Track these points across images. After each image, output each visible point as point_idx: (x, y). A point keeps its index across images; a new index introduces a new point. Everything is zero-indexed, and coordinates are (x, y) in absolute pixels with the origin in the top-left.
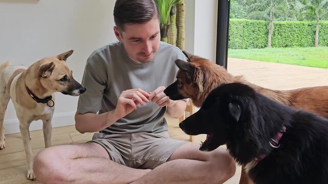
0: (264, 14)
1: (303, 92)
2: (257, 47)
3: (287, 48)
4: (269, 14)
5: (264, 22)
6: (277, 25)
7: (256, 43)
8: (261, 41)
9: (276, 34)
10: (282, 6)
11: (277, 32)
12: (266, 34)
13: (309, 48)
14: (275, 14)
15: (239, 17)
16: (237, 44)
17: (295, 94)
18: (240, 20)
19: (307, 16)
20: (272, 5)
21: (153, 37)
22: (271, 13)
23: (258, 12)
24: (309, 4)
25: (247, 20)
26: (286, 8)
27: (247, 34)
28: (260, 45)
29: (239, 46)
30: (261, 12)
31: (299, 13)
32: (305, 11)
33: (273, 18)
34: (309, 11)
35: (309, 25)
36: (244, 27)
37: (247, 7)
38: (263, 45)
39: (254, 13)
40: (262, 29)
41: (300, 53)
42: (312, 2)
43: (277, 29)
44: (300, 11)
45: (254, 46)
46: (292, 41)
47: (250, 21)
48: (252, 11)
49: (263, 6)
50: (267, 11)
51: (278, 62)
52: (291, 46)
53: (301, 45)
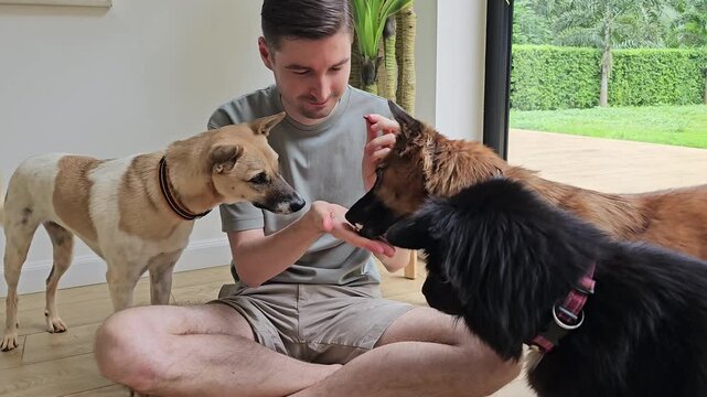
0: (592, 33)
1: (673, 197)
2: (576, 105)
3: (642, 108)
4: (602, 35)
5: (591, 50)
6: (620, 58)
7: (573, 96)
8: (586, 93)
9: (619, 77)
10: (631, 16)
11: (621, 72)
12: (595, 77)
13: (693, 108)
14: (615, 34)
15: (535, 40)
16: (533, 100)
17: (652, 202)
18: (538, 48)
19: (686, 36)
20: (608, 13)
21: (334, 69)
22: (606, 32)
23: (578, 30)
24: (692, 10)
25: (554, 48)
26: (640, 19)
27: (554, 78)
28: (583, 101)
29: (537, 104)
30: (584, 30)
31: (669, 31)
32: (681, 27)
33: (611, 43)
34: (691, 26)
35: (692, 57)
36: (547, 62)
37: (555, 19)
38: (590, 102)
39: (569, 31)
40: (587, 67)
41: (673, 117)
42: (698, 7)
43: (621, 65)
44: (673, 26)
45: (569, 103)
46: (653, 93)
47: (561, 49)
48: (564, 27)
49: (590, 17)
50: (599, 26)
51: (622, 137)
52: (652, 102)
53: (674, 101)
